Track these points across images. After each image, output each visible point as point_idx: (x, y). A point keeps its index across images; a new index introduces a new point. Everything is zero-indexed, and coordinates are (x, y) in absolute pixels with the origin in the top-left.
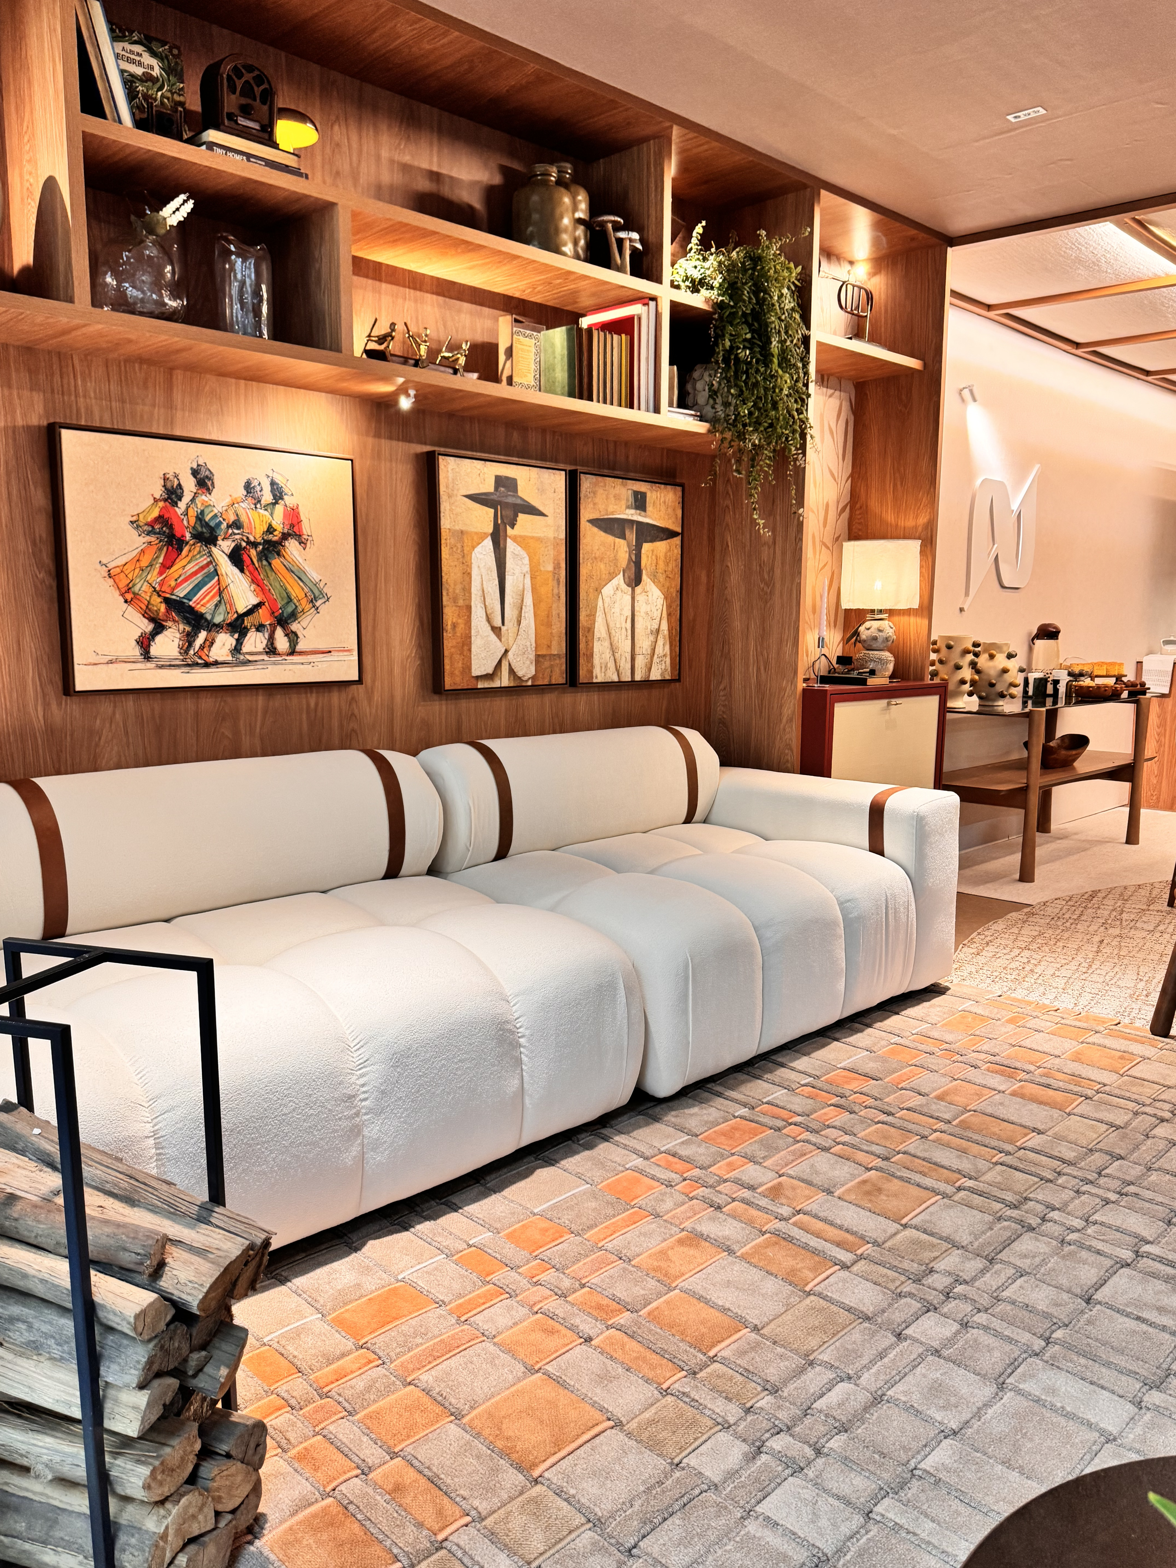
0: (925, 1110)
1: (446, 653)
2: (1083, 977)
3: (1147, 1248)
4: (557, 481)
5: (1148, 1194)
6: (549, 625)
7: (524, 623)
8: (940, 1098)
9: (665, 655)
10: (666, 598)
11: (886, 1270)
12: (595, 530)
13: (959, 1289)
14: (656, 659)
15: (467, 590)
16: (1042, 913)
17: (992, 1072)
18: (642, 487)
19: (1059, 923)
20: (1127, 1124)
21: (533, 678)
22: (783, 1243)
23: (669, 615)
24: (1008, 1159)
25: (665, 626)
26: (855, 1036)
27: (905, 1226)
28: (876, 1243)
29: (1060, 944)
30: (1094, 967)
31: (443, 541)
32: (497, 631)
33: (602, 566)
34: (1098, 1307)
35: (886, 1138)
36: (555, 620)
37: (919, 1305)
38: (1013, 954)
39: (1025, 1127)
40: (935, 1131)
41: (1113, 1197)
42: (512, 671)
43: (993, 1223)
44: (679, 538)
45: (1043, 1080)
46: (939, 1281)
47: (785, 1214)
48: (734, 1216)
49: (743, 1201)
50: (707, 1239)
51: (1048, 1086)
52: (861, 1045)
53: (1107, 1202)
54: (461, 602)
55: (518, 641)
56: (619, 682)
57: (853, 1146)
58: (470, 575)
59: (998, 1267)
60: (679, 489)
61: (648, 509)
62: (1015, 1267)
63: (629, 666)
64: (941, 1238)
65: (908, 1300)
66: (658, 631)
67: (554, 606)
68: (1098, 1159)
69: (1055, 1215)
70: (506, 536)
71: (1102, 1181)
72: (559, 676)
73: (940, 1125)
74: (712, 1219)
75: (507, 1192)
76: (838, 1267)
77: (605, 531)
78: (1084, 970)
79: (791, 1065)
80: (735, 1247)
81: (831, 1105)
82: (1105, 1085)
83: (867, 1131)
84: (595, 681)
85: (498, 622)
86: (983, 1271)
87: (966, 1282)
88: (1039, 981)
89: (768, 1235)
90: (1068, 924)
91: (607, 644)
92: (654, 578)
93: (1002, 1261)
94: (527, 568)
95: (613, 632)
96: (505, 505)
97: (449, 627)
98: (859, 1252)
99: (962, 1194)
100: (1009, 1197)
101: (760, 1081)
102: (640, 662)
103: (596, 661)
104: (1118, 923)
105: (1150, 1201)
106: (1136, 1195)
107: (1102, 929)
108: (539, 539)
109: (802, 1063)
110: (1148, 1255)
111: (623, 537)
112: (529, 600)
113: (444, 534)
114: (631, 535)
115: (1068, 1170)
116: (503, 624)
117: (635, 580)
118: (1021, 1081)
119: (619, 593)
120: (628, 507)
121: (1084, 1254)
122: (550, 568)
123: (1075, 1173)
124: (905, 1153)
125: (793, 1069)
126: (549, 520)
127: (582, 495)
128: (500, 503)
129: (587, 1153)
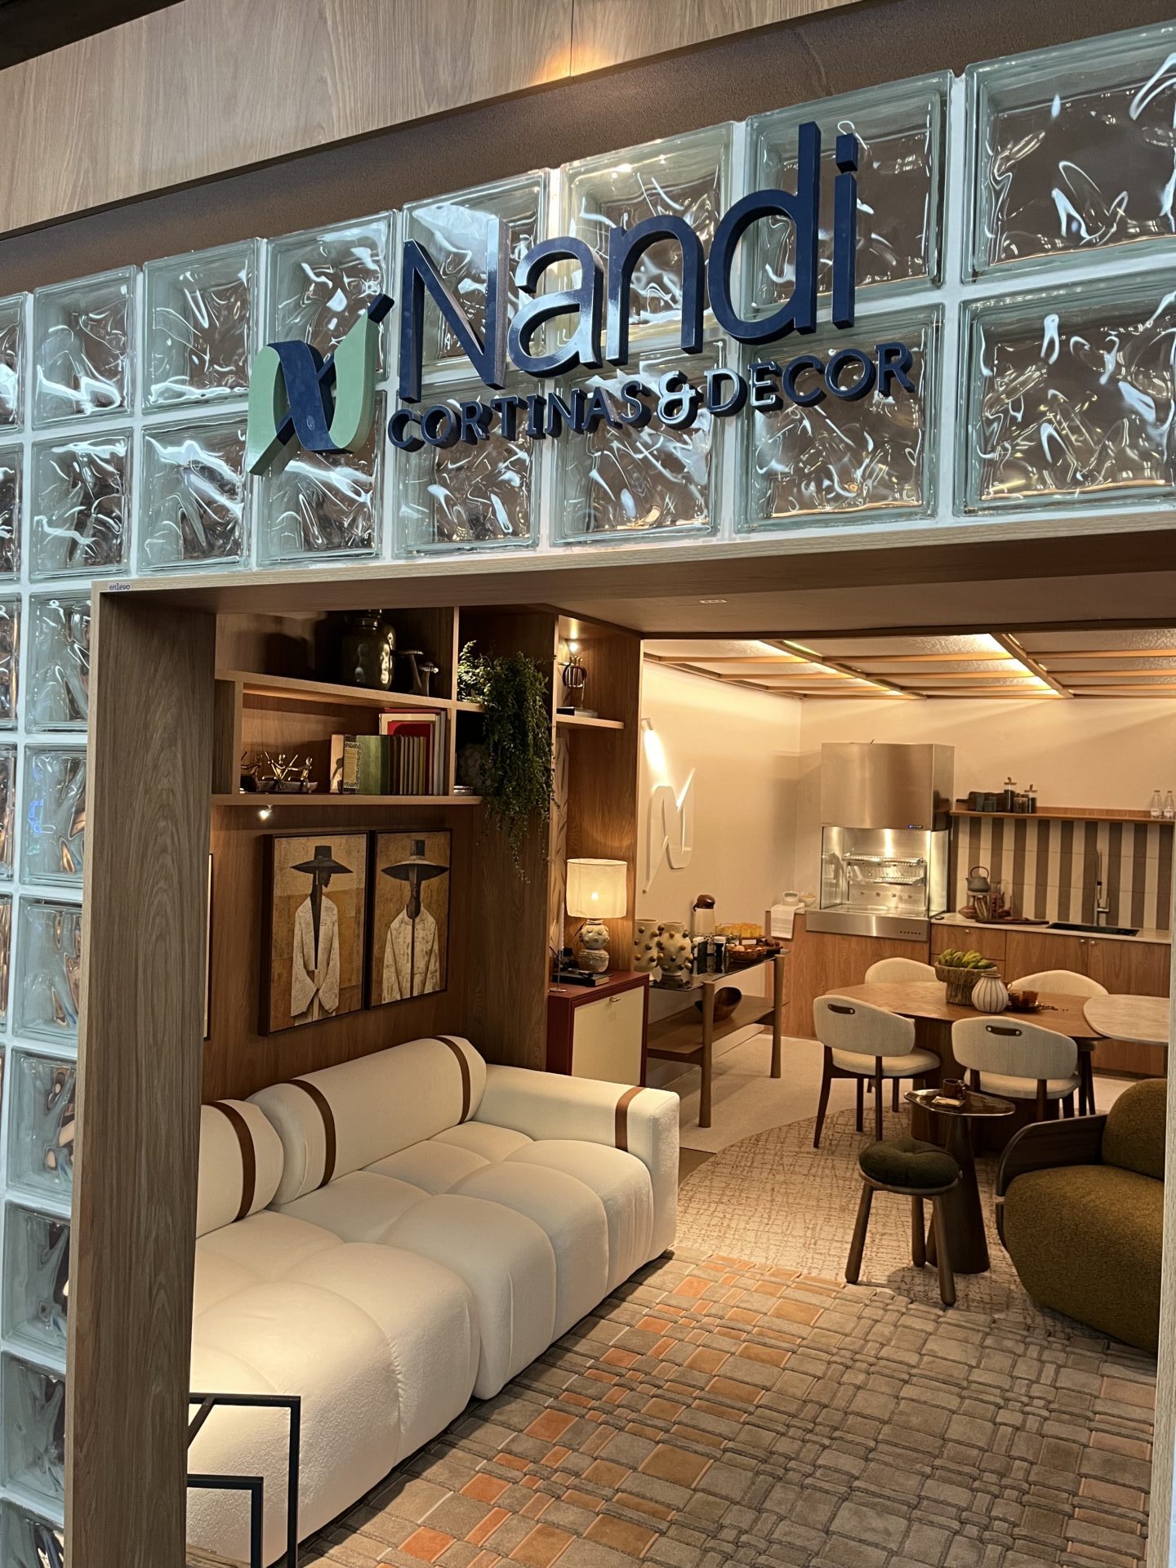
0: (683, 1380)
1: (272, 1001)
2: (766, 1229)
3: (856, 1484)
4: (361, 842)
5: (850, 1437)
6: (351, 961)
7: (331, 963)
8: (691, 1367)
9: (436, 971)
10: (437, 923)
11: (691, 1532)
12: (388, 877)
13: (744, 1538)
14: (429, 975)
15: (290, 944)
16: (723, 1161)
17: (722, 1335)
18: (420, 836)
19: (738, 1172)
20: (825, 1374)
21: (337, 1009)
22: (615, 1520)
23: (440, 936)
24: (751, 1419)
25: (436, 947)
26: (615, 1312)
27: (695, 1490)
28: (678, 1510)
29: (744, 1195)
30: (773, 1217)
31: (274, 907)
32: (311, 974)
33: (392, 905)
34: (834, 1536)
35: (662, 1411)
36: (355, 956)
37: (720, 1557)
38: (712, 1209)
39: (756, 1386)
40: (695, 1398)
41: (827, 1442)
42: (321, 1006)
43: (753, 1478)
44: (447, 873)
45: (760, 1339)
46: (729, 1534)
47: (609, 1495)
48: (572, 1502)
49: (575, 1488)
50: (558, 1526)
51: (765, 1345)
52: (622, 1320)
53: (824, 1447)
54: (286, 956)
55: (327, 980)
56: (402, 1000)
57: (641, 1422)
58: (293, 930)
59: (765, 1515)
60: (448, 834)
61: (426, 853)
62: (776, 1513)
63: (409, 985)
64: (722, 1497)
65: (712, 1553)
66: (431, 950)
67: (355, 945)
68: (810, 1409)
69: (792, 1464)
70: (321, 893)
71: (818, 1428)
72: (356, 1005)
73: (697, 1393)
74: (557, 1509)
75: (388, 1509)
76: (657, 1534)
77: (395, 877)
78: (766, 1221)
79: (575, 1349)
80: (581, 1530)
81: (615, 1385)
82: (803, 1339)
83: (648, 1405)
84: (383, 1002)
85: (312, 967)
86: (755, 1521)
87: (746, 1532)
88: (736, 1237)
89: (601, 1516)
90: (745, 1173)
91: (393, 969)
92: (428, 908)
93: (767, 1511)
94: (335, 918)
95: (398, 959)
96: (321, 869)
97: (276, 977)
98: (669, 1519)
99: (728, 1454)
100: (761, 1454)
101: (555, 1370)
102: (418, 979)
103: (385, 985)
104: (781, 1168)
105: (851, 1442)
106: (841, 1438)
107: (771, 1176)
108: (345, 892)
109: (582, 1346)
110: (859, 1489)
111: (407, 879)
112: (336, 944)
113: (276, 901)
114: (413, 876)
115: (795, 1422)
116: (316, 968)
117: (414, 913)
118: (744, 1341)
119: (403, 925)
120: (411, 855)
121: (818, 1494)
122: (353, 914)
123: (799, 1425)
124: (679, 1423)
125: (577, 1353)
126: (354, 875)
127: (378, 850)
128: (317, 868)
129: (441, 1461)
